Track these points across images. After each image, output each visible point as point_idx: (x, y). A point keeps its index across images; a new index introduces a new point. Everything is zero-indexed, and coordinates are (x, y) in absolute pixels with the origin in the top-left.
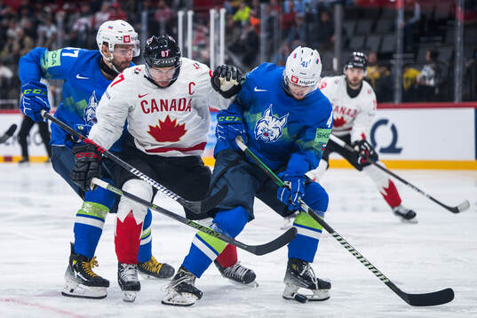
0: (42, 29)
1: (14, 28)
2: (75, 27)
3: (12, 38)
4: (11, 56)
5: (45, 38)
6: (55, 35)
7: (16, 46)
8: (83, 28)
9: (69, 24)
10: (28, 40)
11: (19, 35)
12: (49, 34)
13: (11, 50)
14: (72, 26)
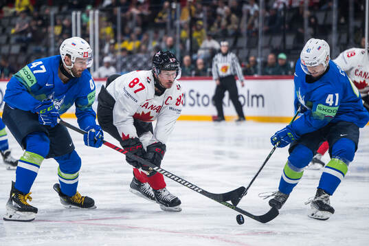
0: (246, 7)
1: (222, 8)
2: (275, 5)
3: (221, 16)
4: (220, 30)
5: (249, 15)
6: (257, 12)
7: (224, 23)
8: (281, 6)
9: (270, 4)
10: (234, 17)
11: (226, 12)
12: (252, 12)
13: (219, 26)
14: (272, 5)
